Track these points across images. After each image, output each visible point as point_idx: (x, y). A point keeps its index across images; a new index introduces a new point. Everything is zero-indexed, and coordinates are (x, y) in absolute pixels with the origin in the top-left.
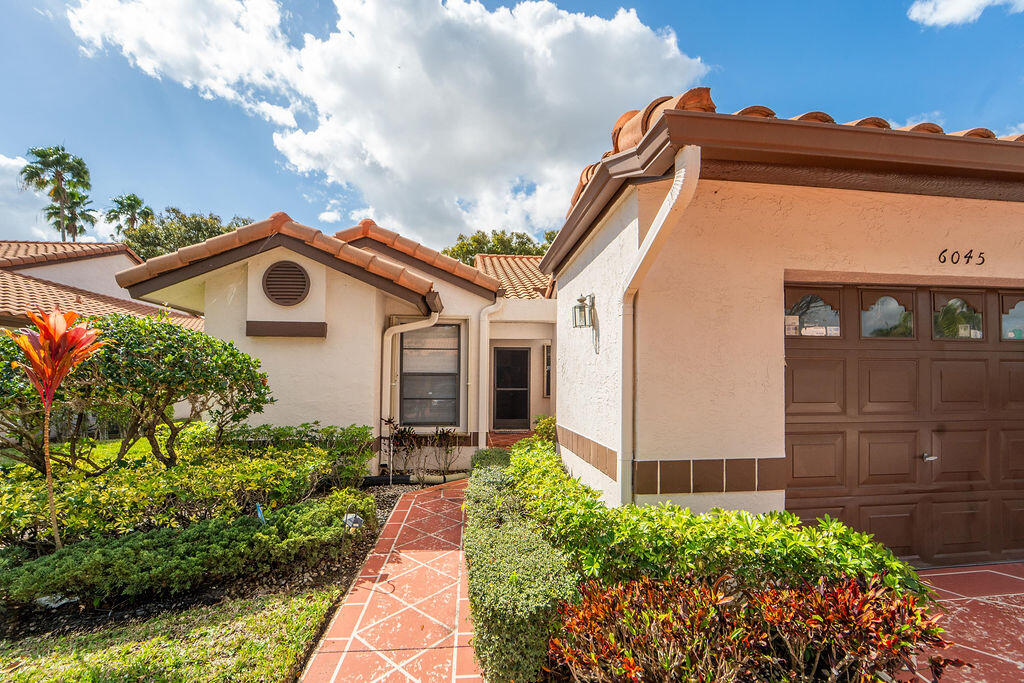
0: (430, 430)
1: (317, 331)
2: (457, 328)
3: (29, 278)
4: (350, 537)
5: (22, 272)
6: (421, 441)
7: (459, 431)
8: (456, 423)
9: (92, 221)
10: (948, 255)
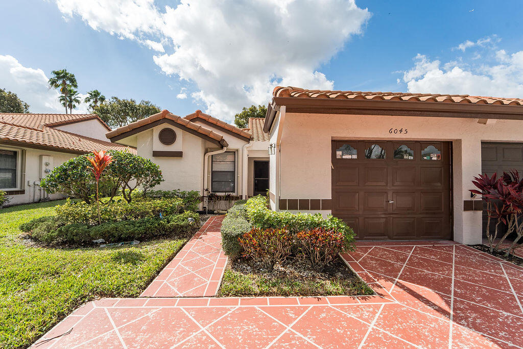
0: (223, 194)
1: (179, 155)
2: (234, 153)
3: (59, 130)
4: (190, 225)
5: (56, 128)
6: (219, 198)
7: (234, 194)
8: (234, 191)
9: (78, 101)
10: (393, 131)
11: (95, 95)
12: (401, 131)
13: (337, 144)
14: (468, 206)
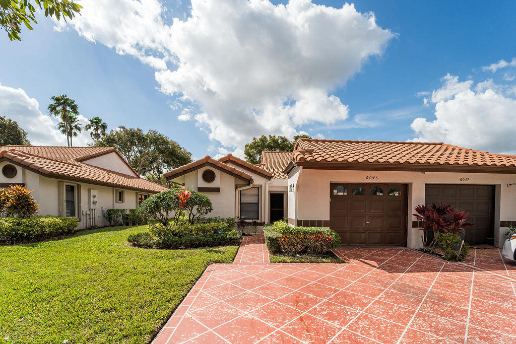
0: (251, 221)
1: (217, 190)
2: (259, 188)
5: (84, 162)
6: (248, 224)
7: (258, 221)
8: (258, 219)
9: (79, 129)
10: (368, 177)
11: (95, 122)
12: (374, 178)
13: (333, 186)
14: (415, 225)
